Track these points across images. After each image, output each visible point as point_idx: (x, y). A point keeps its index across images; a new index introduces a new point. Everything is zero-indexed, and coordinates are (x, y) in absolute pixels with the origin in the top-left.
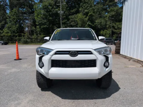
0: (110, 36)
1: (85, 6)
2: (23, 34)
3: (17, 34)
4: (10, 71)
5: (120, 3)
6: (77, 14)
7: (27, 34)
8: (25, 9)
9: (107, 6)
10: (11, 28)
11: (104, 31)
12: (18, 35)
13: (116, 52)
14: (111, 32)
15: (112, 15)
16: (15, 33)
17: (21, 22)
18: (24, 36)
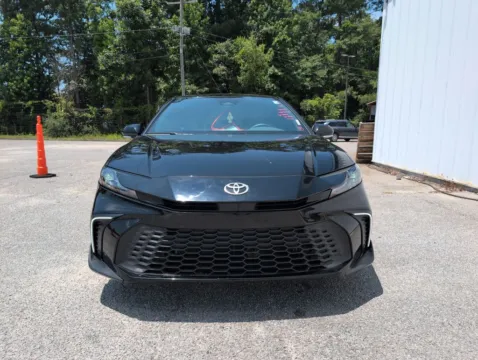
0: (342, 114)
1: (261, 13)
2: (49, 103)
3: (30, 103)
4: (21, 204)
5: (375, 6)
6: (235, 38)
7: (64, 101)
8: (55, 17)
9: (334, 16)
10: (8, 81)
11: (322, 97)
12: (33, 105)
13: (359, 157)
14: (346, 100)
15: (350, 45)
16: (22, 100)
17: (45, 60)
18: (54, 110)
